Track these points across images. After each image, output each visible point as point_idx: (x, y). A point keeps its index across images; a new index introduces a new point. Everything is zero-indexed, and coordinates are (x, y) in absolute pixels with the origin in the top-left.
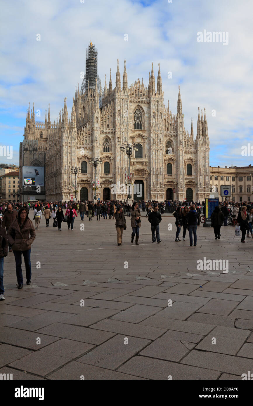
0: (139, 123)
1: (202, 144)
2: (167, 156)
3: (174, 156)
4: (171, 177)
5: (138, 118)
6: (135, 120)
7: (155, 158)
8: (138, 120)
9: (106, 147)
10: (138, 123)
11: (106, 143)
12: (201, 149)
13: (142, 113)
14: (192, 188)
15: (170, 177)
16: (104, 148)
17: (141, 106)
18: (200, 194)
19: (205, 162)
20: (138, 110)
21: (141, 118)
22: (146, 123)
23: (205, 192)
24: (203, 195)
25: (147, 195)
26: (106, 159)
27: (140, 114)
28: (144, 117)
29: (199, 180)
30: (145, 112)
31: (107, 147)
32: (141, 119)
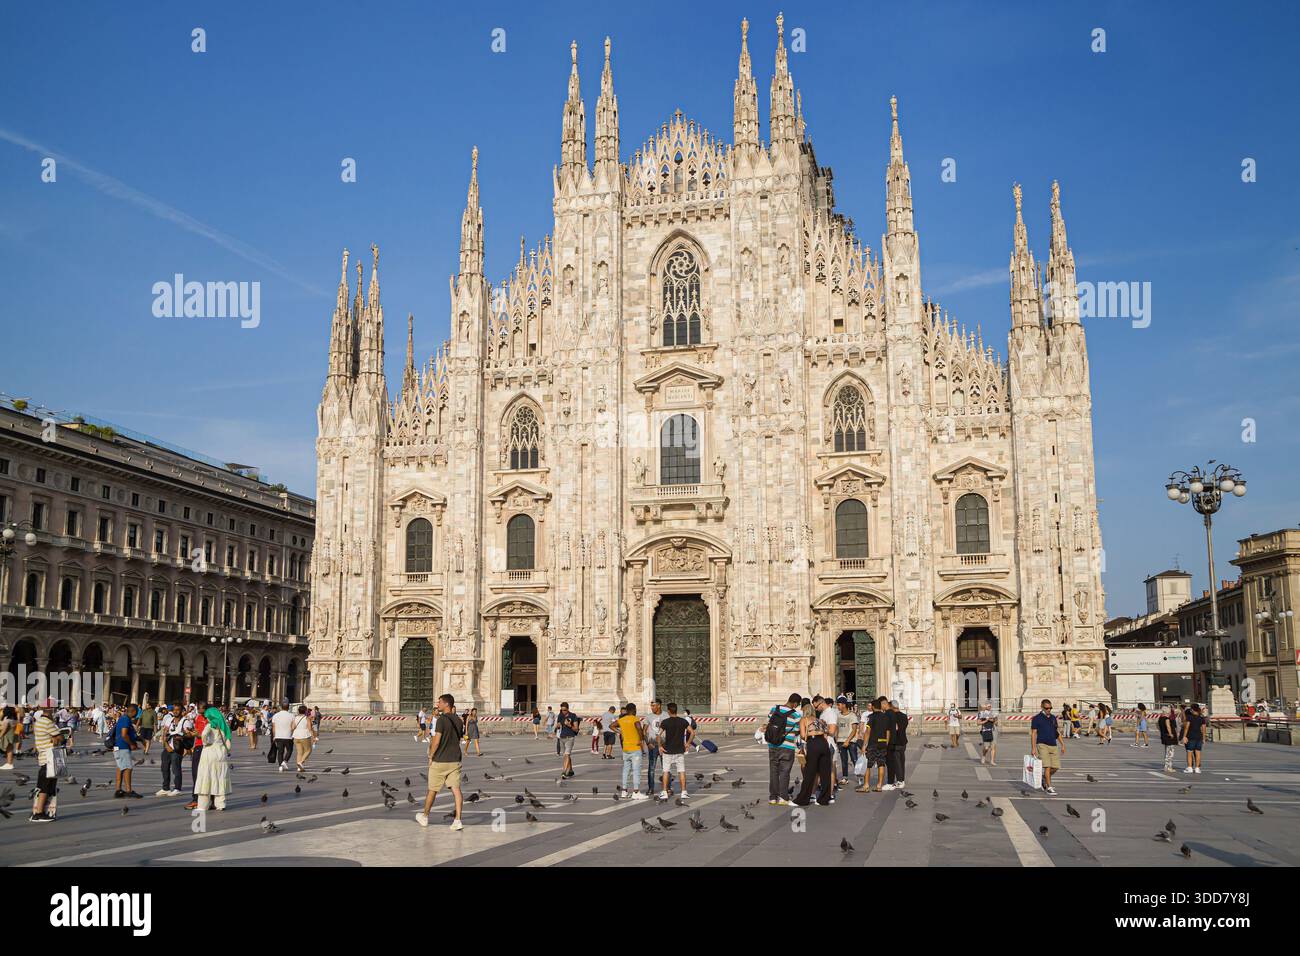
0: (688, 315)
1: (1039, 378)
2: (834, 465)
3: (874, 461)
4: (859, 570)
5: (681, 294)
6: (669, 303)
7: (754, 476)
8: (681, 302)
9: (525, 449)
10: (682, 317)
11: (525, 429)
12: (1036, 405)
13: (702, 269)
14: (991, 624)
15: (853, 570)
16: (514, 453)
17: (691, 233)
18: (1036, 657)
19: (1062, 477)
20: (681, 259)
21: (694, 293)
22: (716, 310)
23: (1067, 646)
24: (1055, 662)
25: (723, 666)
26: (520, 500)
27: (690, 275)
28: (706, 283)
29: (1029, 580)
30: (713, 259)
31: (529, 447)
32: (698, 296)
